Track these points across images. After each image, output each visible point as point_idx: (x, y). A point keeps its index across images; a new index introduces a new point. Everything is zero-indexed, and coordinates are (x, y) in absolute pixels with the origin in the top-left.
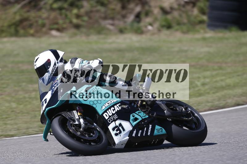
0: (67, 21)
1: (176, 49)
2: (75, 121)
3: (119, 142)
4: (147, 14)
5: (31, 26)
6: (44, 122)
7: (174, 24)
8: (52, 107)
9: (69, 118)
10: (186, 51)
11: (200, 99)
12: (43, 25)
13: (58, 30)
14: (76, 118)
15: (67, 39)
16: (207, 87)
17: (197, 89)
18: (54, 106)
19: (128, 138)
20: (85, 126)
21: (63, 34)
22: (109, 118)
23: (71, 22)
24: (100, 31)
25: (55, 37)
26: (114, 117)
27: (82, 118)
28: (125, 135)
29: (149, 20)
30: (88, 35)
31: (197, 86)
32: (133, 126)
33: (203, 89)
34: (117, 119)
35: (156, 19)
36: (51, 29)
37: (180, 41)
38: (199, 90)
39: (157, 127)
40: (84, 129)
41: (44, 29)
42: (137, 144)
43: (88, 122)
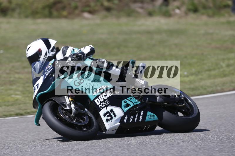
0: (99, 4)
1: (202, 32)
2: (66, 107)
3: (110, 128)
5: (64, 8)
6: (36, 106)
7: (200, 8)
8: (44, 92)
9: (60, 103)
10: (212, 34)
11: (224, 79)
12: (76, 8)
13: (90, 12)
15: (98, 21)
16: (231, 68)
17: (221, 70)
18: (45, 92)
19: (119, 124)
20: (75, 111)
21: (95, 17)
22: (100, 104)
23: (102, 5)
24: (130, 14)
25: (87, 19)
26: (106, 102)
27: (73, 104)
28: (116, 121)
30: (118, 17)
31: (222, 67)
32: (125, 112)
33: (227, 70)
34: (108, 105)
35: (183, 3)
36: (83, 11)
37: (206, 24)
38: (224, 71)
39: (149, 113)
40: (75, 114)
41: (77, 12)
42: (128, 130)
43: (79, 108)
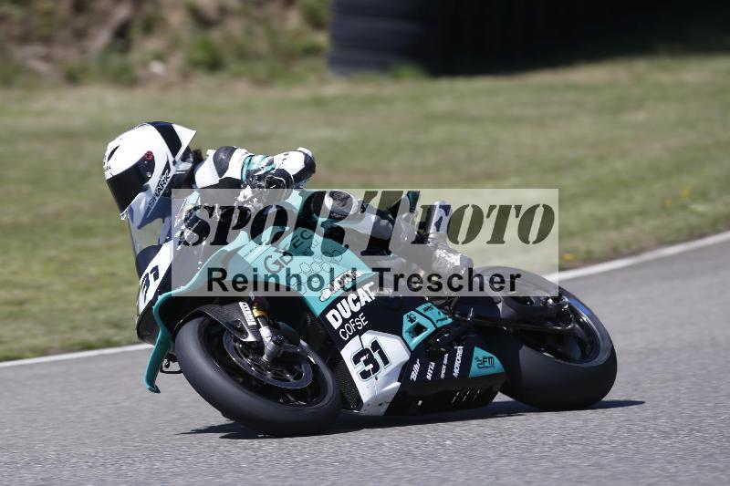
2: (246, 334)
3: (372, 399)
4: (149, 27)
6: (148, 333)
9: (227, 323)
14: (250, 324)
19: (397, 384)
20: (274, 349)
22: (342, 326)
26: (358, 321)
27: (264, 325)
28: (388, 377)
29: (153, 44)
32: (413, 349)
34: (365, 330)
35: (175, 44)
37: (247, 108)
39: (479, 353)
40: (272, 356)
42: (420, 402)
43: (286, 337)
